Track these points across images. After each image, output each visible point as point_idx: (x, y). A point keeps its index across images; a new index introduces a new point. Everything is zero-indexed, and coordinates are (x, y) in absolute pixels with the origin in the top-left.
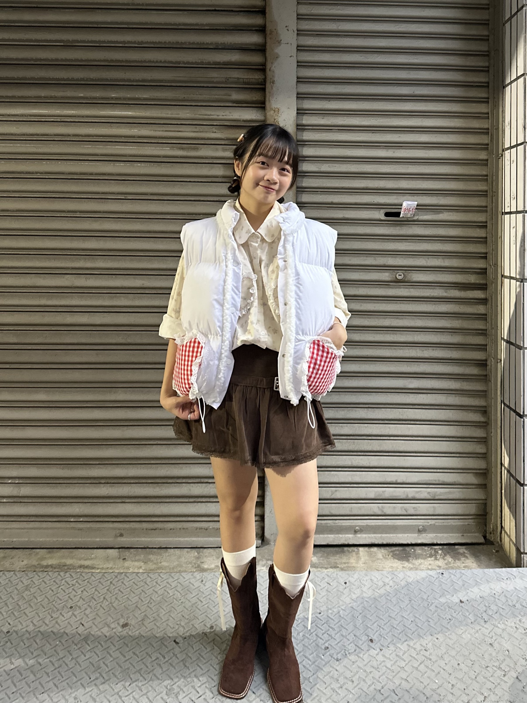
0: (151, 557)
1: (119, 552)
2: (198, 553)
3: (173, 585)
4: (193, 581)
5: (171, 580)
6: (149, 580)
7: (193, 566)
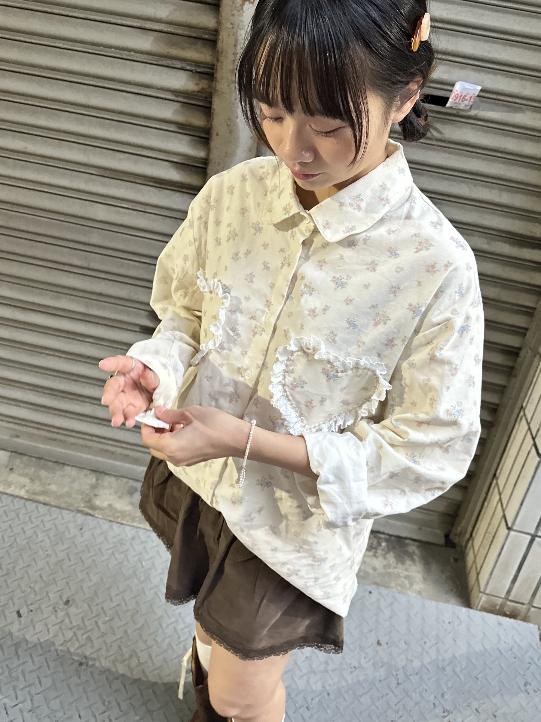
0: (43, 473)
1: (10, 457)
2: (97, 480)
3: (48, 525)
4: (71, 525)
5: (48, 518)
6: (23, 511)
7: (82, 499)
